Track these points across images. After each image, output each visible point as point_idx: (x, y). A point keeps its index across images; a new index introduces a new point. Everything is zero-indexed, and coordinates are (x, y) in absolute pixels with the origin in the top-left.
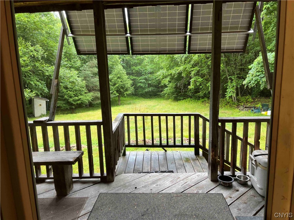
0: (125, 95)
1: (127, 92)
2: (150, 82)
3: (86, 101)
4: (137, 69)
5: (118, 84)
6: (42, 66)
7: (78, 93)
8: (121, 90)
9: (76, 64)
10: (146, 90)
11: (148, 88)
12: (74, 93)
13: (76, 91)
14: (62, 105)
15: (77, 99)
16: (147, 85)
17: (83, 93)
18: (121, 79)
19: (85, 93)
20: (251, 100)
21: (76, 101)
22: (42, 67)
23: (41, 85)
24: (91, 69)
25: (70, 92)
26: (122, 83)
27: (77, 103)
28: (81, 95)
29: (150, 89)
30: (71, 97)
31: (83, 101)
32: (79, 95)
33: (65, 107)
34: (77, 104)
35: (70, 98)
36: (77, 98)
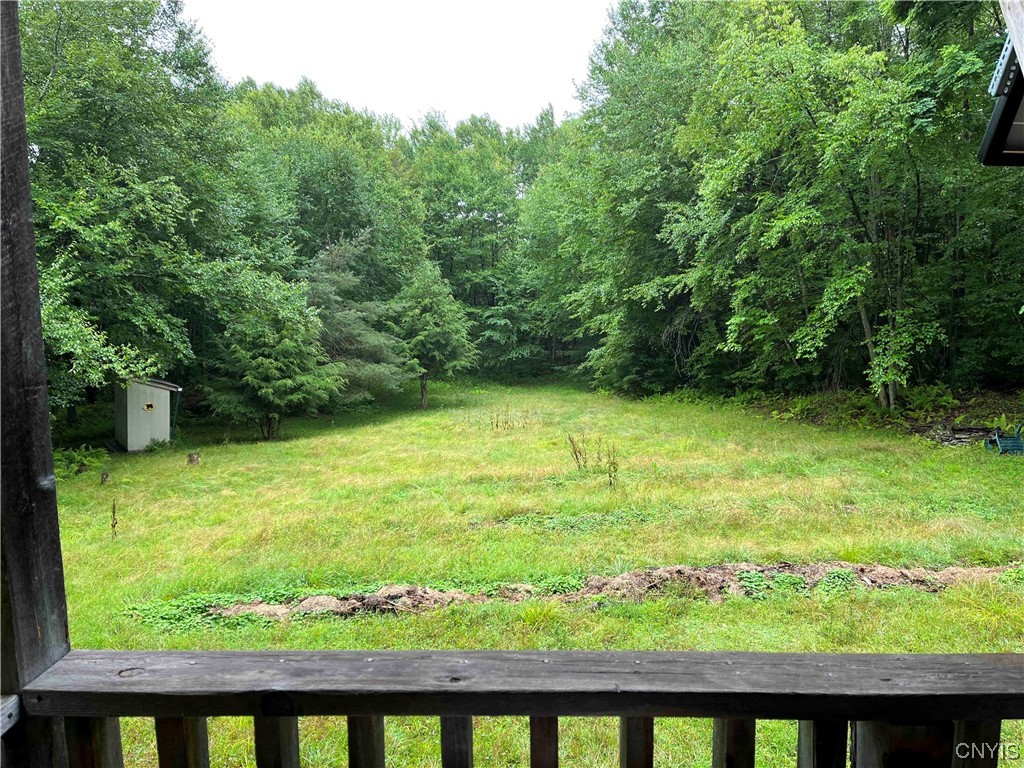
0: (450, 373)
1: (455, 363)
2: (524, 327)
3: (320, 392)
4: (478, 280)
5: (426, 333)
6: (178, 257)
7: (292, 363)
8: (436, 353)
9: (281, 258)
10: (514, 355)
11: (518, 347)
12: (280, 364)
13: (286, 354)
14: (232, 410)
15: (289, 385)
16: (515, 338)
17: (311, 364)
18: (436, 312)
19: (320, 363)
20: (949, 400)
21: (286, 393)
22: (176, 262)
23: (171, 330)
24: (334, 276)
25: (267, 361)
26: (438, 330)
27: (291, 401)
28: (305, 370)
29: (526, 352)
30: (267, 379)
31: (309, 393)
32: (297, 370)
33: (245, 414)
34: (290, 405)
35: (263, 384)
36: (289, 382)
